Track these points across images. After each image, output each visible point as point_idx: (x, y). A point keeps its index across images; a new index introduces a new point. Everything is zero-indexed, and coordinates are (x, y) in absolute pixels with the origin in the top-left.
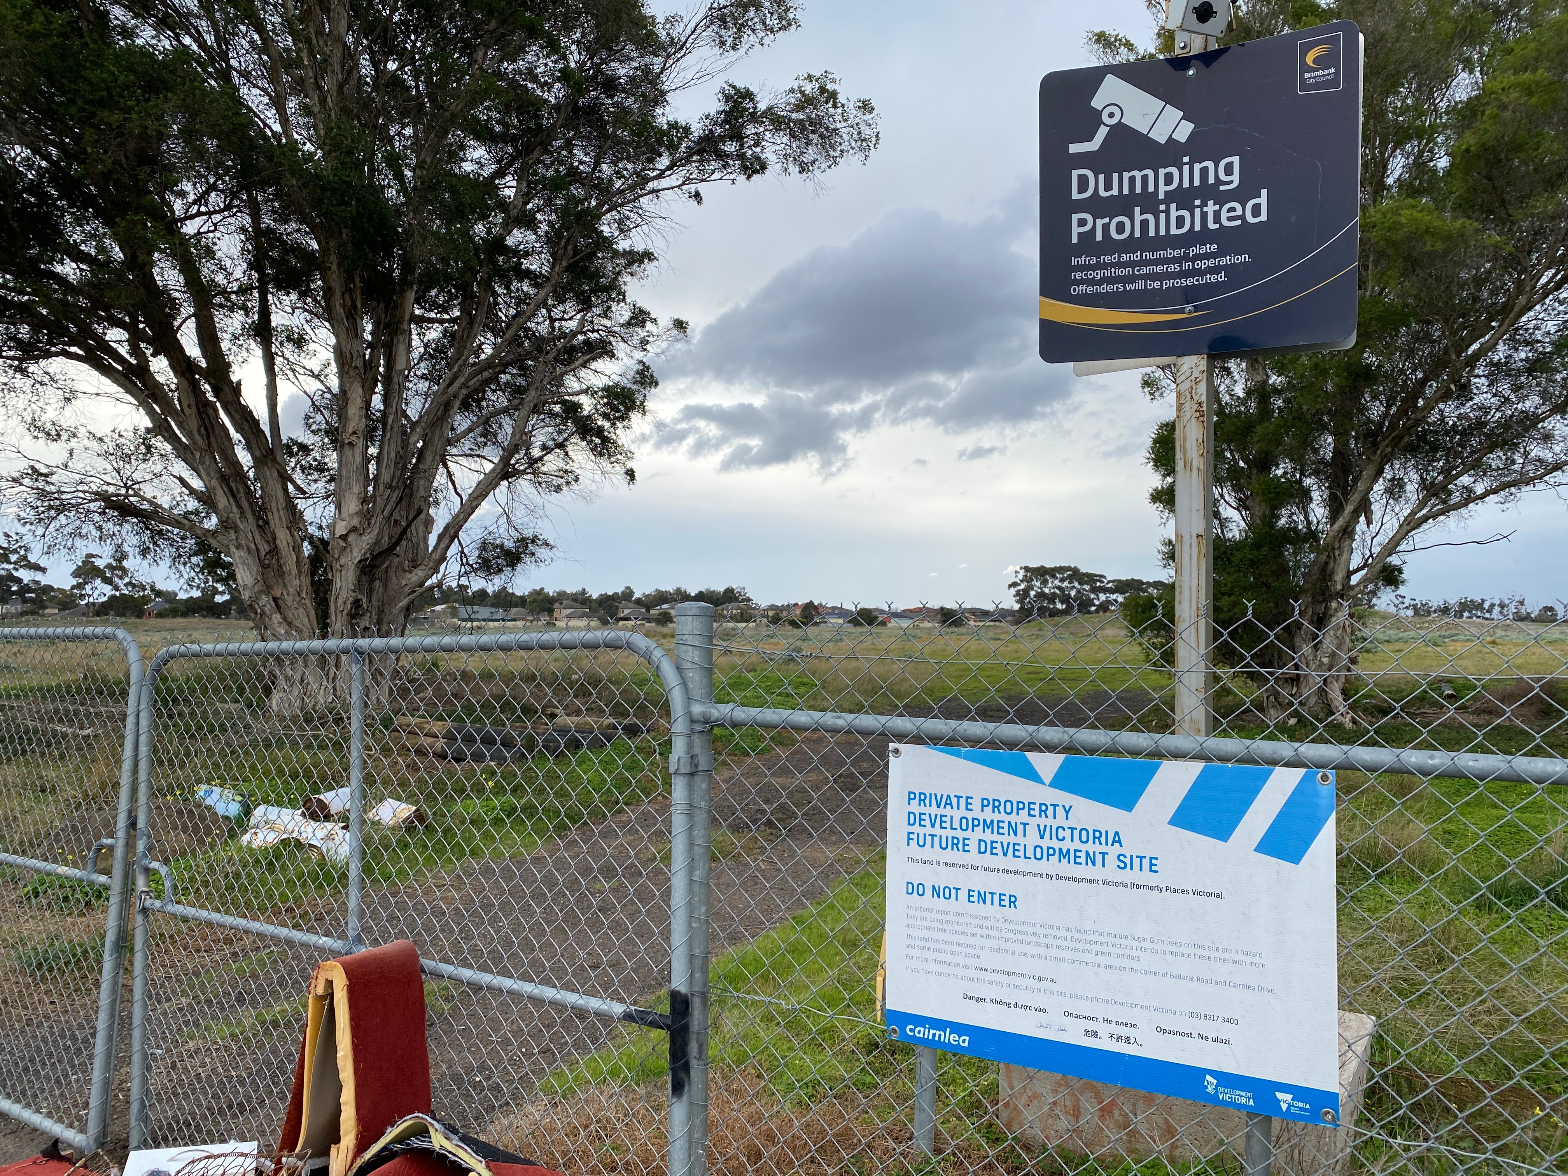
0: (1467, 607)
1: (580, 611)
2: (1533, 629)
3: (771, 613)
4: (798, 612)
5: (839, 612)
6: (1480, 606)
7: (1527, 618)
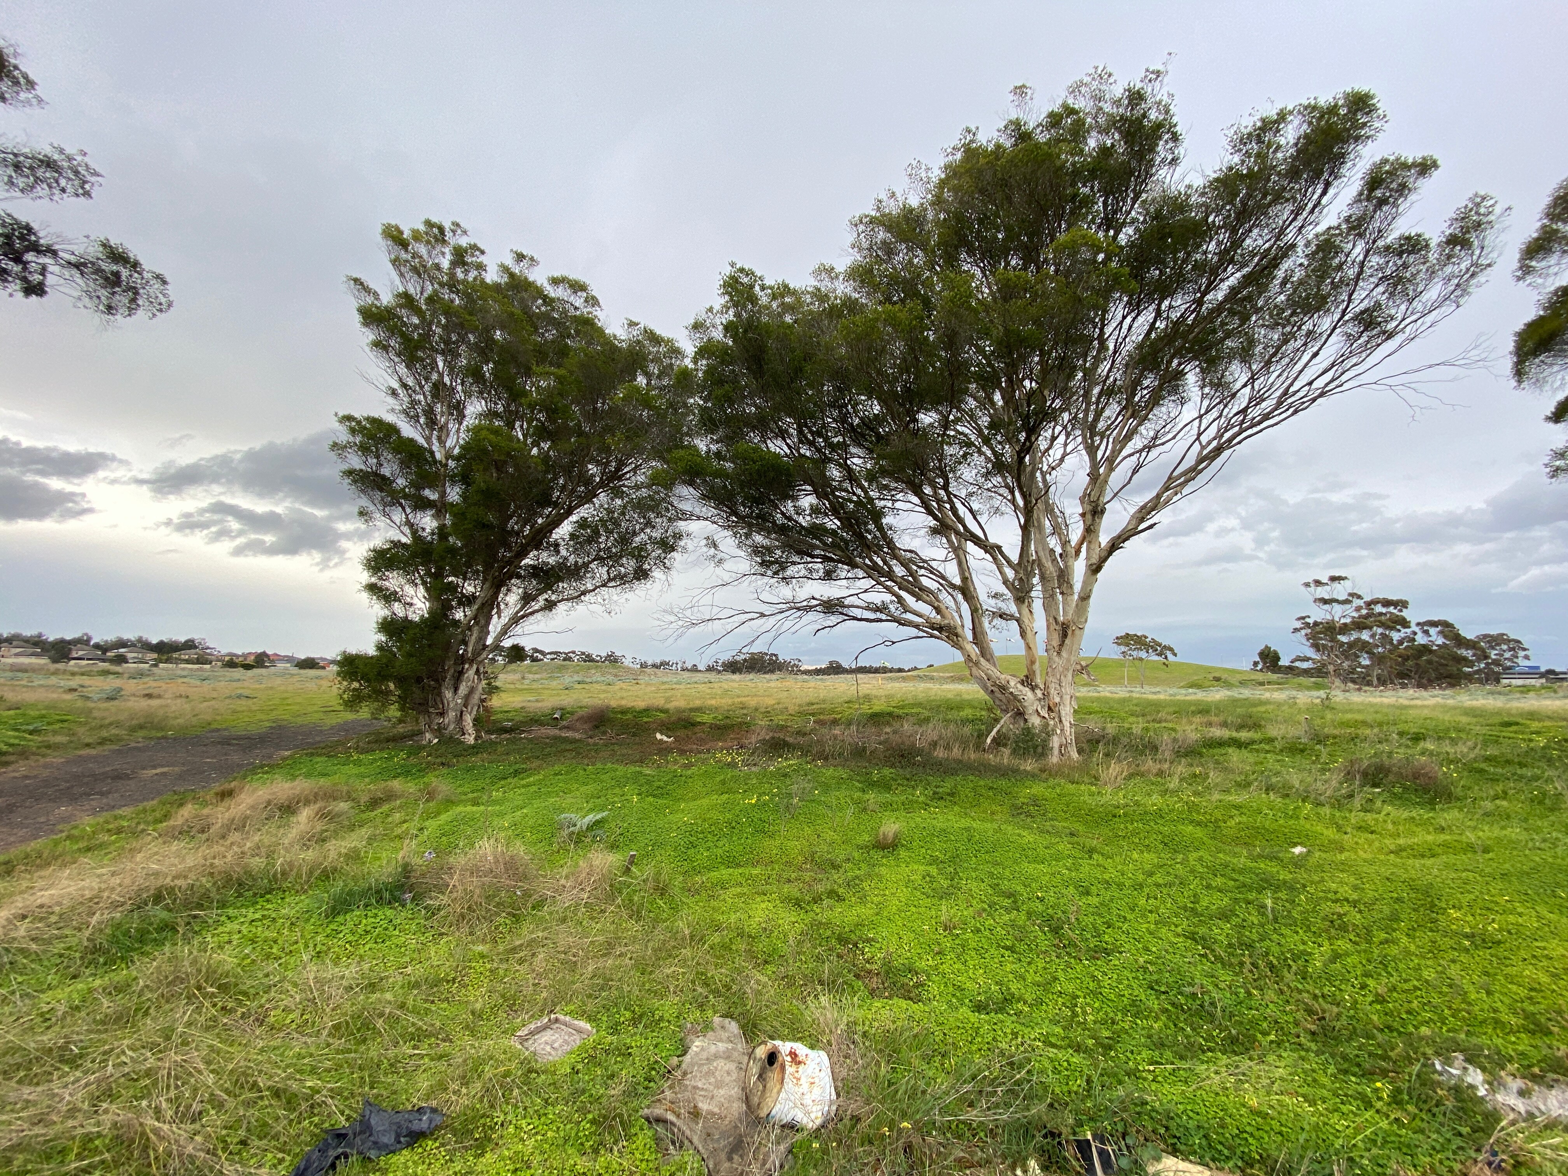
0: (664, 664)
1: (31, 650)
2: (686, 674)
3: (227, 659)
4: (253, 658)
5: (289, 659)
6: (668, 664)
7: (687, 670)
